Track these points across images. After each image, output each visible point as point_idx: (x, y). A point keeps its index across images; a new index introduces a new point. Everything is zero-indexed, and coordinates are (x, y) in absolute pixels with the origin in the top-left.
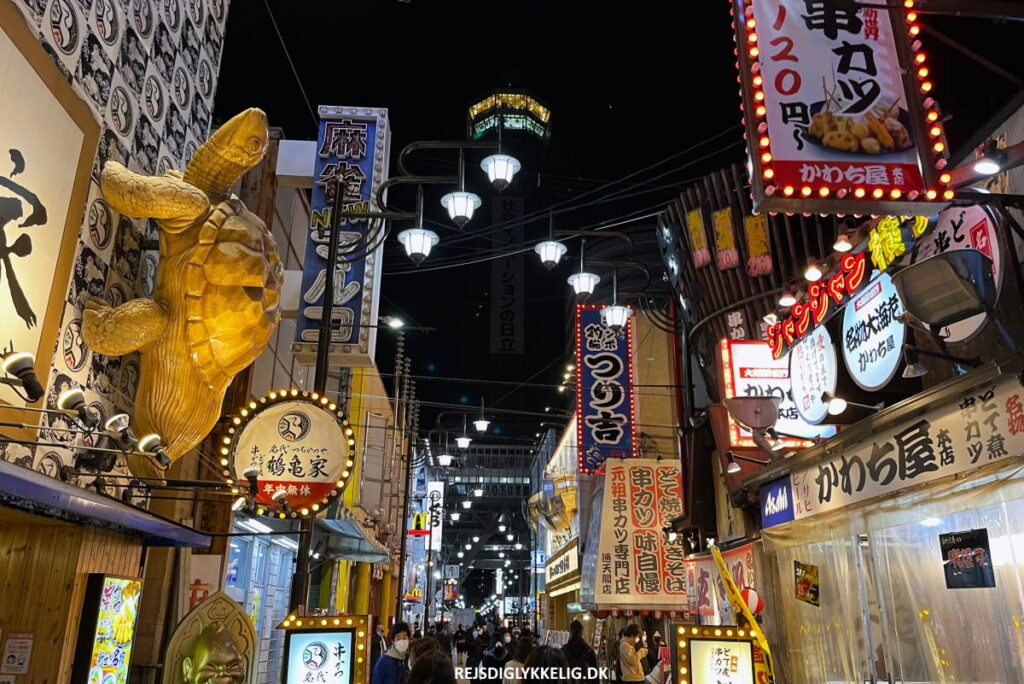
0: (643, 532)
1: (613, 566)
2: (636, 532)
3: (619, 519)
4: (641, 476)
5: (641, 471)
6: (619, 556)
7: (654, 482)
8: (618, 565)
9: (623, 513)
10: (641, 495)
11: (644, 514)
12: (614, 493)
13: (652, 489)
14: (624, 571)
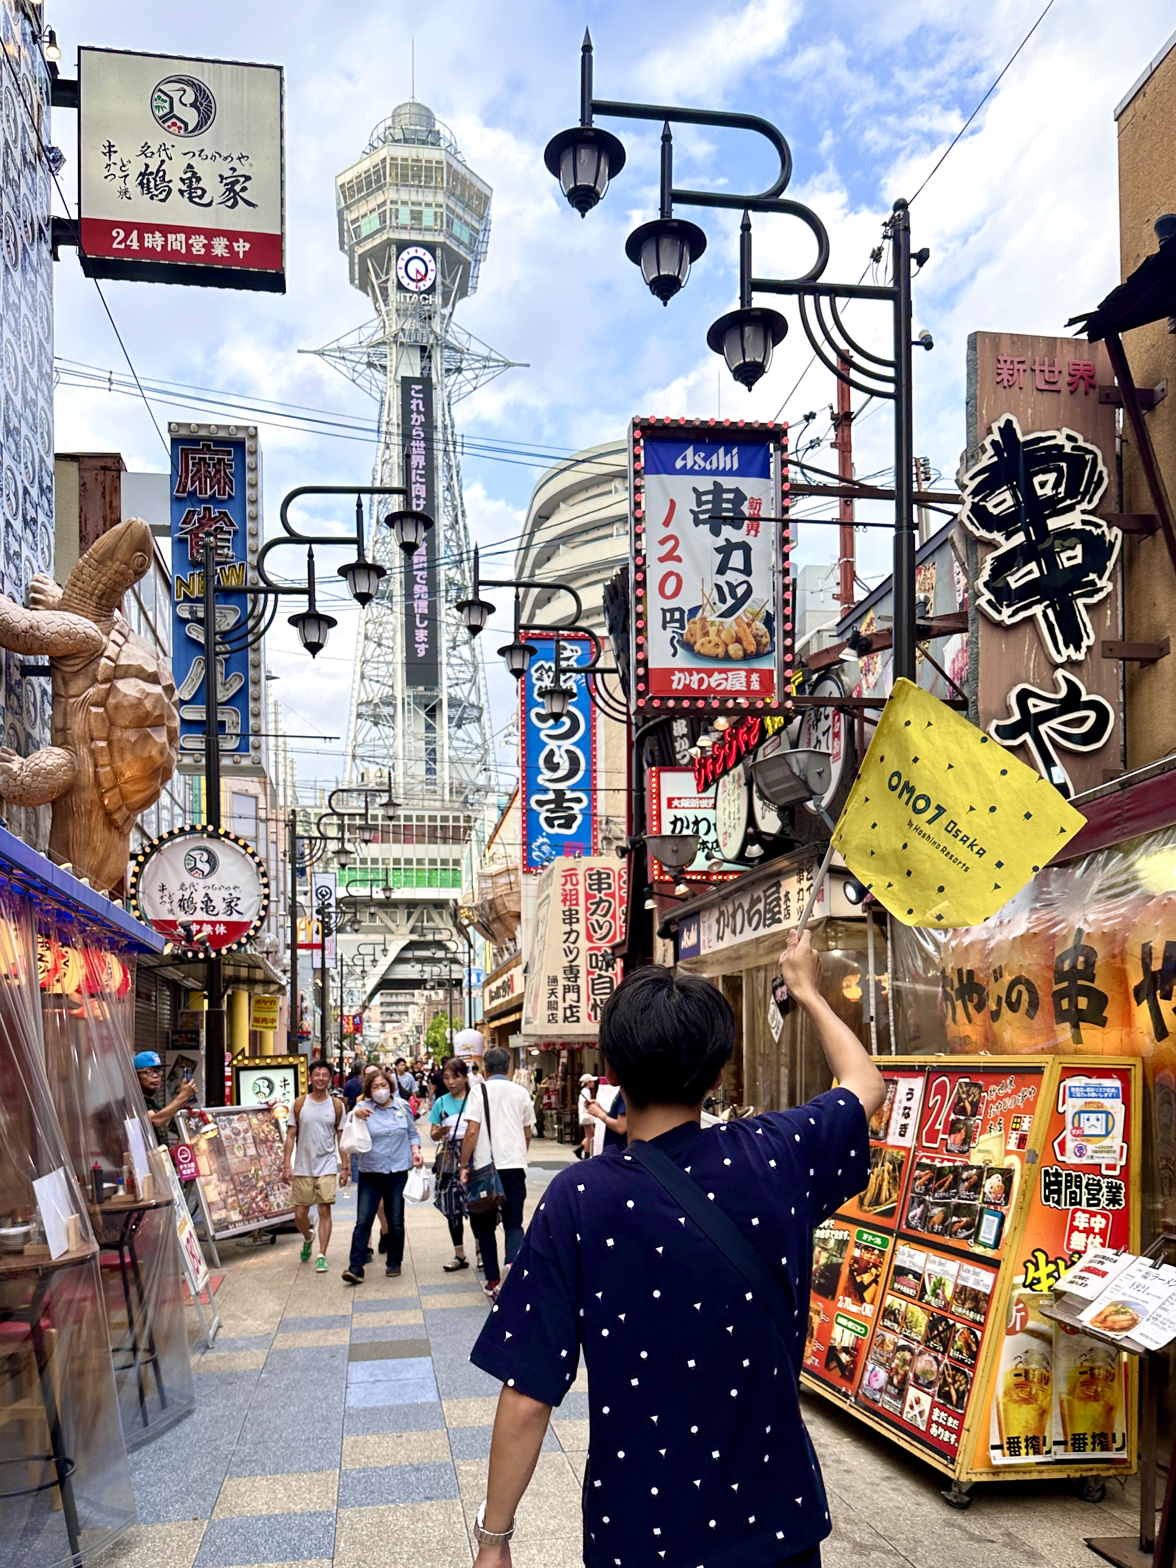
0: (599, 949)
1: (560, 990)
2: (591, 949)
3: (569, 933)
4: (600, 879)
5: (599, 873)
6: (569, 979)
7: (615, 887)
8: (567, 989)
9: (575, 927)
10: (598, 904)
11: (601, 928)
12: (564, 901)
13: (612, 895)
14: (574, 996)
